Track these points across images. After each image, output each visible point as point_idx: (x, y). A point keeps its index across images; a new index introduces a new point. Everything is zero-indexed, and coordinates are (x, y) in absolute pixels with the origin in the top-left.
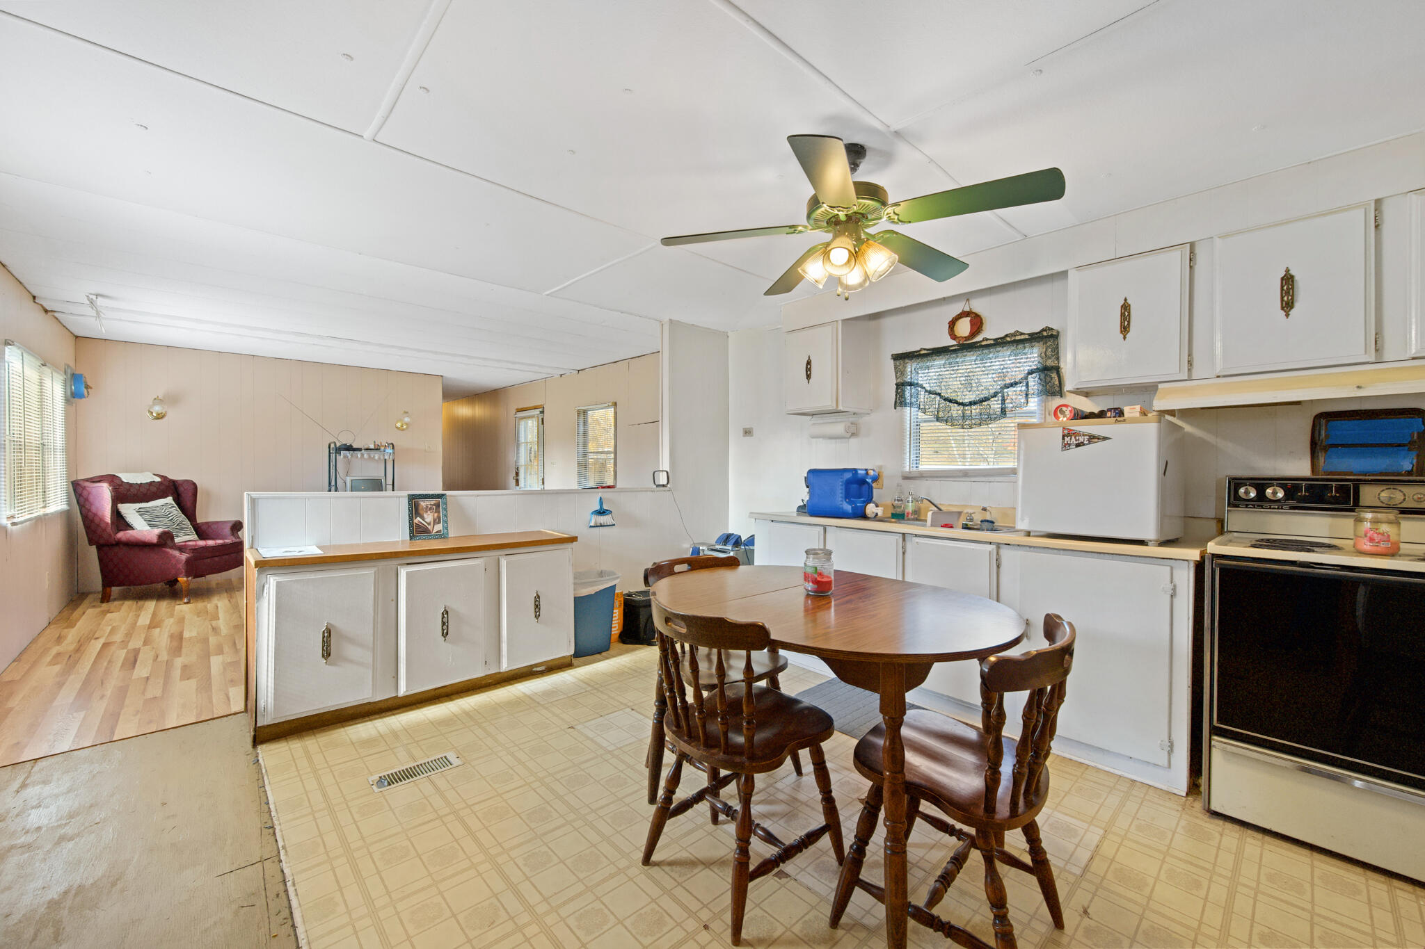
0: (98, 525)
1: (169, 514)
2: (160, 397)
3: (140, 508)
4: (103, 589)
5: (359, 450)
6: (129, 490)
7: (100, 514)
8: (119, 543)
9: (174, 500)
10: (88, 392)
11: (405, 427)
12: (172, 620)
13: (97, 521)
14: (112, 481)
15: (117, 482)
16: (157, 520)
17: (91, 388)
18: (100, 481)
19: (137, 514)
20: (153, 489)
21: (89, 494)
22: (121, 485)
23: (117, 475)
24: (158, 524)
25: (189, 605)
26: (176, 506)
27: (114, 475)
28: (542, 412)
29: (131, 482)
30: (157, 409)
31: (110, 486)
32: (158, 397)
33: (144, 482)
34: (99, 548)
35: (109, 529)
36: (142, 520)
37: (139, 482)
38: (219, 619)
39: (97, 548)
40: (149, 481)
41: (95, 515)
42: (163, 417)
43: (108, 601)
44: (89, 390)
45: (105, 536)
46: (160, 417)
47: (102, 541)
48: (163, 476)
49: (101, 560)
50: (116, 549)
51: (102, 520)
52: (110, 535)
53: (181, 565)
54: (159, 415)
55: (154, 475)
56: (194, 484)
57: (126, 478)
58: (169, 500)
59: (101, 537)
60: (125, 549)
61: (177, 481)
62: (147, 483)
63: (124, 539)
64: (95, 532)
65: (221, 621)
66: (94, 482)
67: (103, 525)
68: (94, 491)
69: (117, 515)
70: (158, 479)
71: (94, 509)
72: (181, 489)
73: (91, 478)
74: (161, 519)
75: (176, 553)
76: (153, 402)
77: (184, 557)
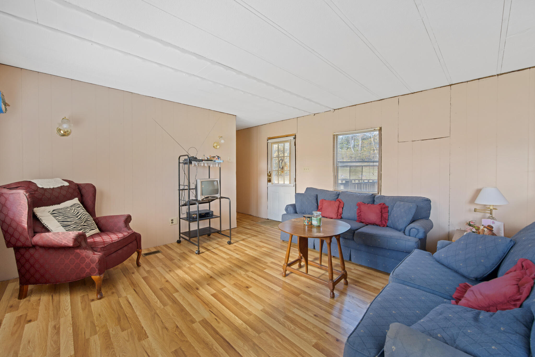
0: (15, 230)
1: (78, 213)
2: (67, 118)
3: (54, 211)
4: (20, 287)
5: (202, 160)
6: (44, 195)
7: (17, 219)
8: (35, 246)
9: (79, 200)
10: (6, 109)
11: (218, 147)
12: (96, 337)
13: (14, 225)
14: (29, 187)
15: (33, 187)
16: (69, 220)
17: (9, 106)
18: (16, 188)
19: (51, 217)
20: (64, 192)
21: (6, 200)
22: (37, 191)
23: (32, 181)
24: (69, 223)
25: (101, 300)
26: (81, 205)
27: (30, 182)
28: (295, 138)
29: (45, 187)
30: (65, 126)
31: (27, 192)
32: (65, 117)
33: (56, 187)
34: (17, 250)
35: (26, 234)
36: (56, 221)
37: (52, 187)
38: (148, 337)
39: (14, 249)
40: (59, 186)
41: (12, 220)
42: (68, 134)
43: (25, 297)
44: (7, 107)
45: (22, 239)
46: (66, 134)
47: (19, 244)
48: (70, 181)
49: (18, 261)
50: (32, 251)
51: (19, 224)
52: (27, 239)
53: (95, 264)
54: (65, 132)
55: (63, 180)
56: (94, 187)
57: (41, 184)
58: (76, 201)
59: (18, 240)
60: (41, 251)
61: (80, 184)
62: (58, 187)
63: (40, 243)
64: (12, 236)
65: (150, 338)
66: (11, 189)
67: (20, 229)
68: (11, 198)
69: (34, 218)
70: (67, 184)
71: (11, 215)
72: (84, 191)
73: (8, 185)
74: (72, 219)
75: (90, 253)
76: (62, 122)
77: (96, 256)
